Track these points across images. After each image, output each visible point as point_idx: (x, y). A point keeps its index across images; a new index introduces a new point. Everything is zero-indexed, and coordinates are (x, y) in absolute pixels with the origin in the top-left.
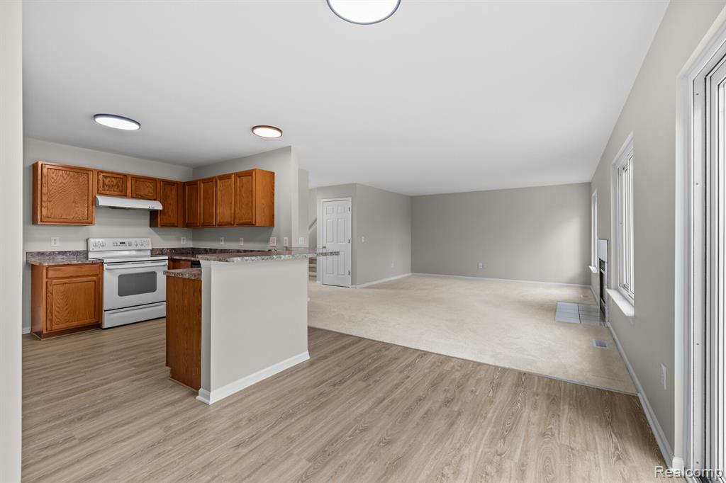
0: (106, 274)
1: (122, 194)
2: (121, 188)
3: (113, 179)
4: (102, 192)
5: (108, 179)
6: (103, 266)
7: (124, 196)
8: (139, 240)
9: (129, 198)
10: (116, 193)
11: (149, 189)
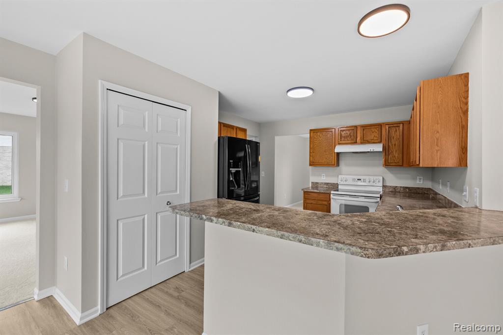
0: (332, 202)
1: (353, 141)
2: (352, 137)
3: (347, 132)
4: (341, 142)
5: (344, 132)
6: (330, 195)
7: (355, 143)
8: (372, 178)
9: (359, 144)
10: (349, 142)
11: (375, 134)
